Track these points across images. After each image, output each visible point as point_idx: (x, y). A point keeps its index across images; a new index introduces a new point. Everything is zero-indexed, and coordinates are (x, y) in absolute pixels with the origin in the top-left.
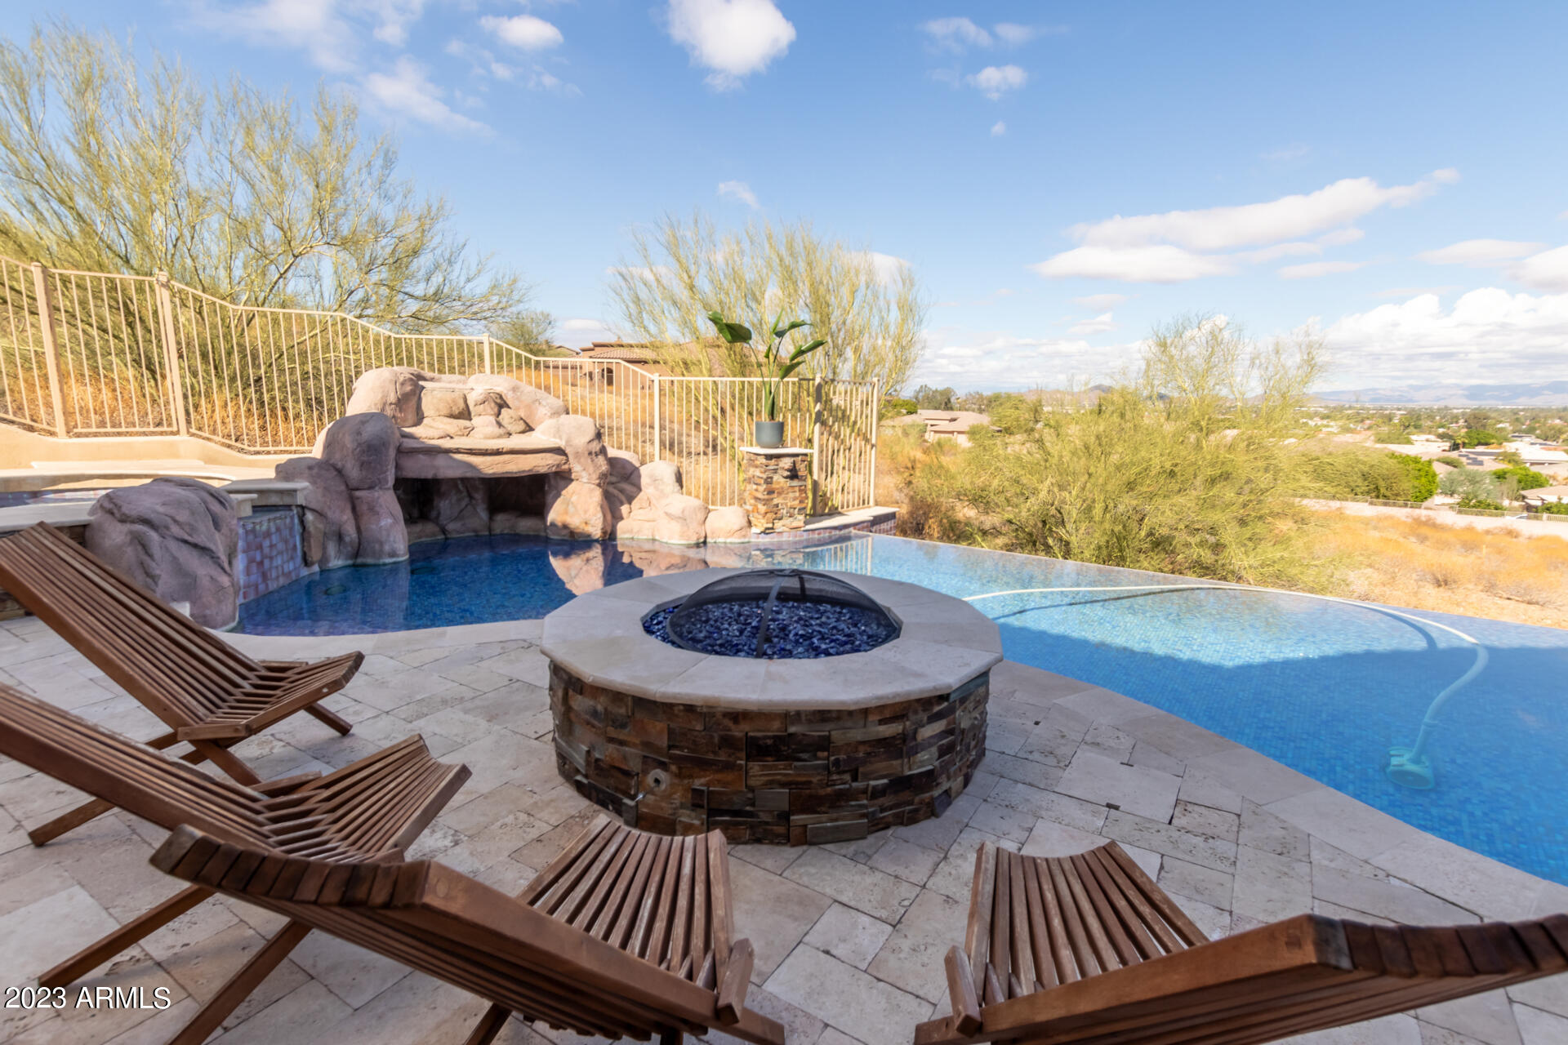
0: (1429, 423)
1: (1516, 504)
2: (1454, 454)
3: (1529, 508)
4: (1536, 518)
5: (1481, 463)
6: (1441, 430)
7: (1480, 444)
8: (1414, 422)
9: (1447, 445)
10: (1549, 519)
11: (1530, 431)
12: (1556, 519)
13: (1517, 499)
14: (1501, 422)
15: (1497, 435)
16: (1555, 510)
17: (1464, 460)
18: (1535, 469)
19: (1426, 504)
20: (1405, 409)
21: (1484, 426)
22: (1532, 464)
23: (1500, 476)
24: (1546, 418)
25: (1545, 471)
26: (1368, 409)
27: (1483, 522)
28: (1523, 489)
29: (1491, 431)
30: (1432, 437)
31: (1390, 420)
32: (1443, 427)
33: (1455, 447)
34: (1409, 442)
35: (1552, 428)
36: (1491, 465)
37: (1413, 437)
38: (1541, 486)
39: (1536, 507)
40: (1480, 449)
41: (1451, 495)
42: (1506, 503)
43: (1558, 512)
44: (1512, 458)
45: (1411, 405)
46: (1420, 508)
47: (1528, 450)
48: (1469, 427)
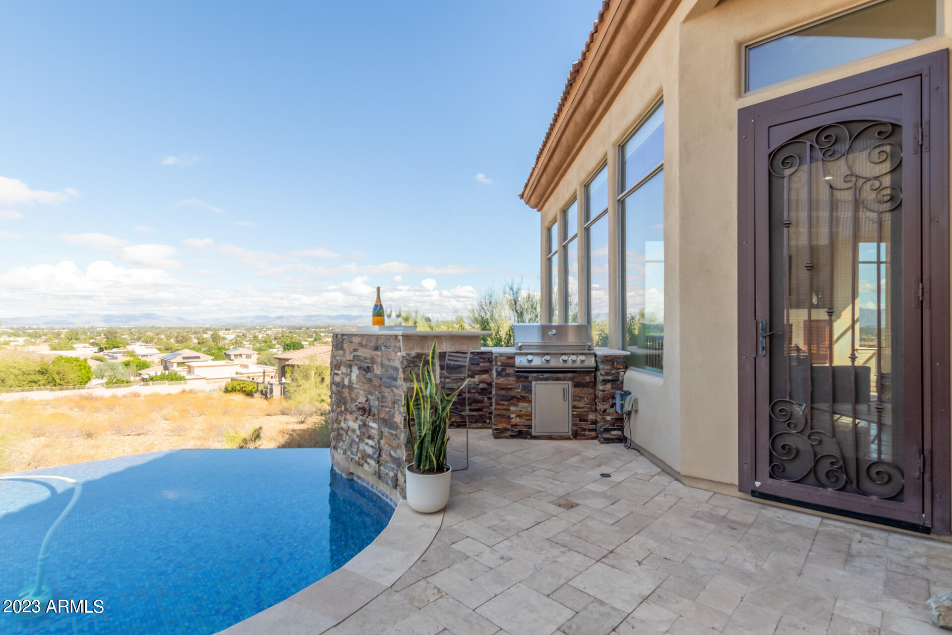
0: (84, 337)
1: (138, 378)
2: (101, 354)
3: (143, 380)
4: (147, 385)
5: (116, 358)
6: (92, 341)
7: (114, 347)
8: (74, 337)
9: (96, 349)
10: (153, 384)
11: (139, 339)
12: (156, 384)
13: (137, 376)
14: (123, 335)
15: (123, 341)
16: (155, 379)
17: (107, 357)
18: (143, 359)
19: (88, 385)
20: (68, 328)
21: (115, 337)
22: (142, 356)
23: (127, 364)
24: (145, 332)
25: (148, 359)
26: (44, 329)
27: (120, 391)
28: (140, 370)
29: (119, 340)
30: (87, 345)
31: (59, 335)
32: (92, 338)
33: (101, 350)
34: (73, 349)
35: (148, 337)
36: (122, 359)
37: (75, 346)
38: (148, 367)
39: (146, 379)
40: (115, 350)
41: (102, 378)
42: (132, 379)
43: (157, 380)
44: (132, 354)
45: (71, 326)
46: (84, 388)
47: (139, 349)
48: (107, 338)
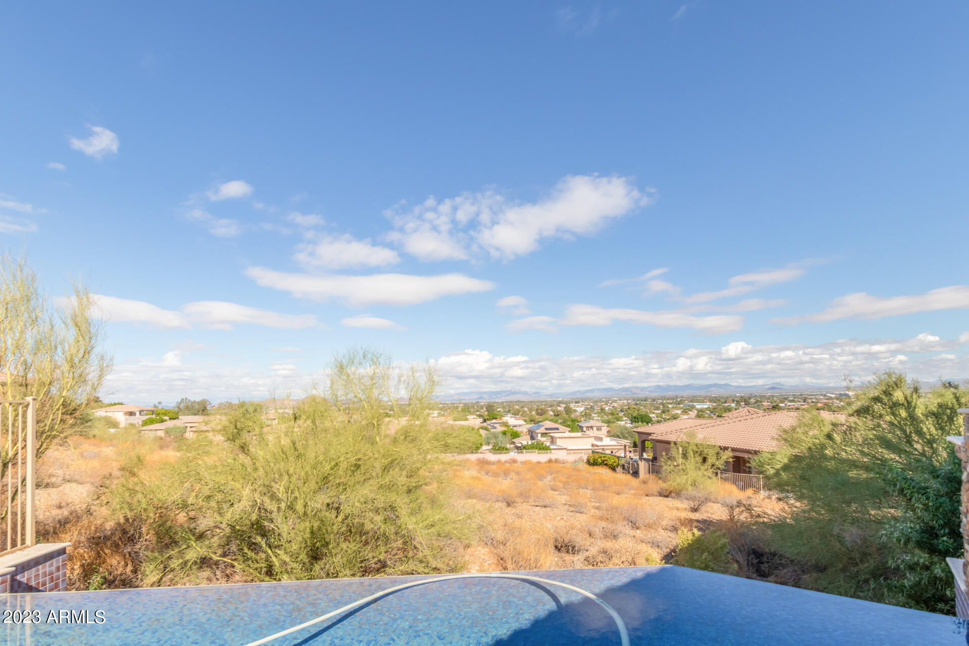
0: (473, 410)
1: (512, 446)
2: (485, 424)
3: (517, 448)
4: (522, 453)
5: (495, 428)
6: (478, 413)
7: (493, 419)
8: (468, 409)
9: (481, 420)
10: (526, 452)
11: (509, 411)
12: (530, 452)
13: (512, 444)
14: (499, 408)
15: (499, 414)
16: (527, 448)
17: (489, 426)
18: (515, 429)
19: (480, 451)
20: (463, 403)
21: (493, 410)
22: (513, 427)
23: (504, 433)
24: (513, 405)
25: (518, 429)
26: (448, 404)
27: (504, 457)
28: (513, 439)
29: (496, 412)
30: (475, 416)
31: (457, 408)
32: (478, 411)
33: (485, 421)
34: (467, 420)
35: (516, 410)
36: (500, 429)
37: (468, 417)
38: (519, 437)
39: (520, 447)
40: (494, 421)
41: (489, 445)
42: (508, 446)
43: (528, 449)
44: (505, 424)
45: (465, 402)
46: (477, 453)
47: (511, 420)
48: (488, 411)
